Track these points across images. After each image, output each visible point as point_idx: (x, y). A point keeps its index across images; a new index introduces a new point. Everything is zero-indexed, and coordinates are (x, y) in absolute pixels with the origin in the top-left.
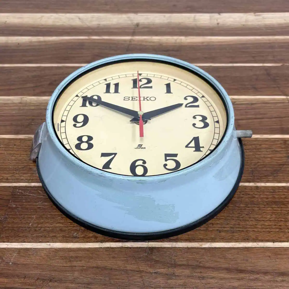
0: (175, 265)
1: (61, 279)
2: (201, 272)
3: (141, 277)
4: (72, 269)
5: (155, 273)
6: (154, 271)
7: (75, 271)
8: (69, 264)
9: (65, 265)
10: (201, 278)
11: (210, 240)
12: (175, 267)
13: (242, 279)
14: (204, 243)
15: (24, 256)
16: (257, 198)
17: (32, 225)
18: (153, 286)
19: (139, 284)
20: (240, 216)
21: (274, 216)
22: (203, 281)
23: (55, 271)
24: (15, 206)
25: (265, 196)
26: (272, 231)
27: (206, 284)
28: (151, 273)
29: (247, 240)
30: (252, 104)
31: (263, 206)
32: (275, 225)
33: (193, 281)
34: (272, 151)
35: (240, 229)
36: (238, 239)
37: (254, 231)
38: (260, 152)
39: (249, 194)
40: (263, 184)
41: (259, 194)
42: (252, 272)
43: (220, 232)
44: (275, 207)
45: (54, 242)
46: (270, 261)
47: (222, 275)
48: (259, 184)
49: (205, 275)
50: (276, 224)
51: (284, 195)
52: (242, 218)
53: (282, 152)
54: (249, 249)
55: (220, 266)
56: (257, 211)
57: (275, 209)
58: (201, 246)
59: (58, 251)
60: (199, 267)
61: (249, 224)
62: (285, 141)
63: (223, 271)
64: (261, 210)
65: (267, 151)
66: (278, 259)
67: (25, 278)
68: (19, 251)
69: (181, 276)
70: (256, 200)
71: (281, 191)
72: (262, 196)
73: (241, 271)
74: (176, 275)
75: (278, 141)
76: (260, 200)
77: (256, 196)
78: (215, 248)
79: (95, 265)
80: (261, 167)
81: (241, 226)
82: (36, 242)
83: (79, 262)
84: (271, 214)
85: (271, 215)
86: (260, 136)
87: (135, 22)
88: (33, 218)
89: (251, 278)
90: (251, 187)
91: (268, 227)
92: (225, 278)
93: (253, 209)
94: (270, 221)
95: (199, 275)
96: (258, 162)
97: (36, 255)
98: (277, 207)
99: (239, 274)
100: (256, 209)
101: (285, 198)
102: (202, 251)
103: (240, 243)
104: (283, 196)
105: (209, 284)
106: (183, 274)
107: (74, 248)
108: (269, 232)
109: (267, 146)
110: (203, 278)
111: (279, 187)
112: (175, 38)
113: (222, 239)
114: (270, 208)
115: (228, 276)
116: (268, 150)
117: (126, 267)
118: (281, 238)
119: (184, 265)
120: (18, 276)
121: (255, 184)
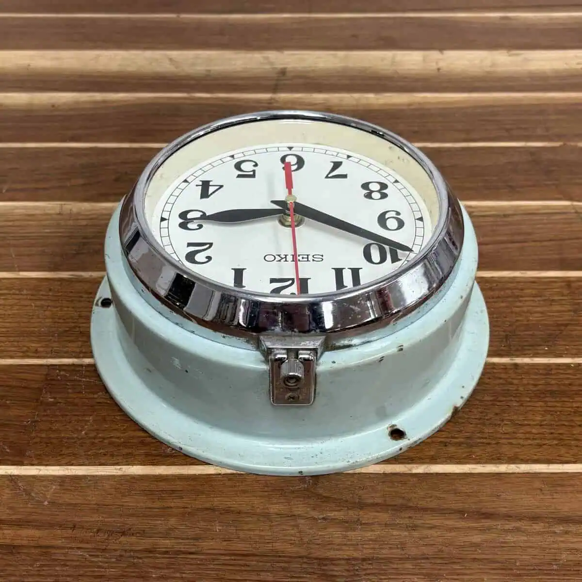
0: (362, 506)
1: (144, 531)
2: (410, 517)
3: (297, 526)
4: (165, 512)
5: (324, 519)
6: (321, 516)
7: (170, 515)
8: (158, 504)
9: (150, 505)
10: (410, 529)
11: (428, 460)
12: (361, 508)
13: (489, 529)
14: (415, 465)
15: (71, 490)
16: (517, 385)
17: (86, 434)
18: (319, 542)
19: (293, 538)
20: (485, 416)
21: (549, 417)
22: (416, 534)
23: (132, 515)
24: (52, 400)
25: (532, 382)
26: (544, 444)
27: (420, 539)
28: (315, 519)
29: (499, 459)
30: (505, 216)
31: (528, 399)
32: (552, 433)
33: (395, 533)
34: (544, 300)
35: (484, 441)
36: (480, 459)
37: (511, 444)
38: (520, 301)
39: (500, 378)
40: (527, 360)
41: (520, 377)
42: (508, 517)
43: (446, 446)
44: (550, 402)
45: (128, 465)
46: (542, 497)
47: (450, 523)
48: (519, 360)
49: (419, 522)
50: (553, 431)
51: (568, 379)
52: (487, 420)
53: (564, 302)
54: (502, 475)
55: (445, 506)
56: (517, 408)
57: (550, 404)
58: (410, 470)
59: (137, 479)
60: (407, 507)
61: (501, 431)
62: (568, 282)
63: (452, 516)
64: (523, 406)
65: (533, 301)
66: (556, 493)
67: (74, 527)
68: (62, 479)
69: (372, 524)
70: (514, 389)
71: (562, 371)
72: (525, 382)
73: (488, 516)
74: (363, 522)
75: (555, 282)
76: (521, 389)
77: (515, 382)
78: (437, 474)
79: (208, 505)
80: (522, 328)
81: (486, 435)
82: (94, 464)
83: (179, 500)
84: (543, 413)
85: (543, 416)
86: (522, 273)
87: (279, 66)
88: (88, 421)
89: (507, 527)
90: (504, 365)
91: (537, 436)
92: (456, 528)
93: (509, 404)
94: (541, 425)
95: (407, 521)
96: (517, 321)
97: (95, 488)
98: (554, 400)
99: (483, 521)
100: (514, 404)
101: (570, 385)
102: (412, 480)
103: (484, 465)
104: (567, 382)
105: (427, 538)
106: (376, 520)
107: (167, 476)
108: (540, 446)
109: (534, 292)
110: (415, 527)
111: (559, 365)
112: (356, 95)
113: (450, 458)
114: (541, 403)
115: (462, 524)
116: (536, 299)
117: (267, 509)
118: (561, 456)
119: (377, 504)
120: (61, 526)
121: (511, 360)
